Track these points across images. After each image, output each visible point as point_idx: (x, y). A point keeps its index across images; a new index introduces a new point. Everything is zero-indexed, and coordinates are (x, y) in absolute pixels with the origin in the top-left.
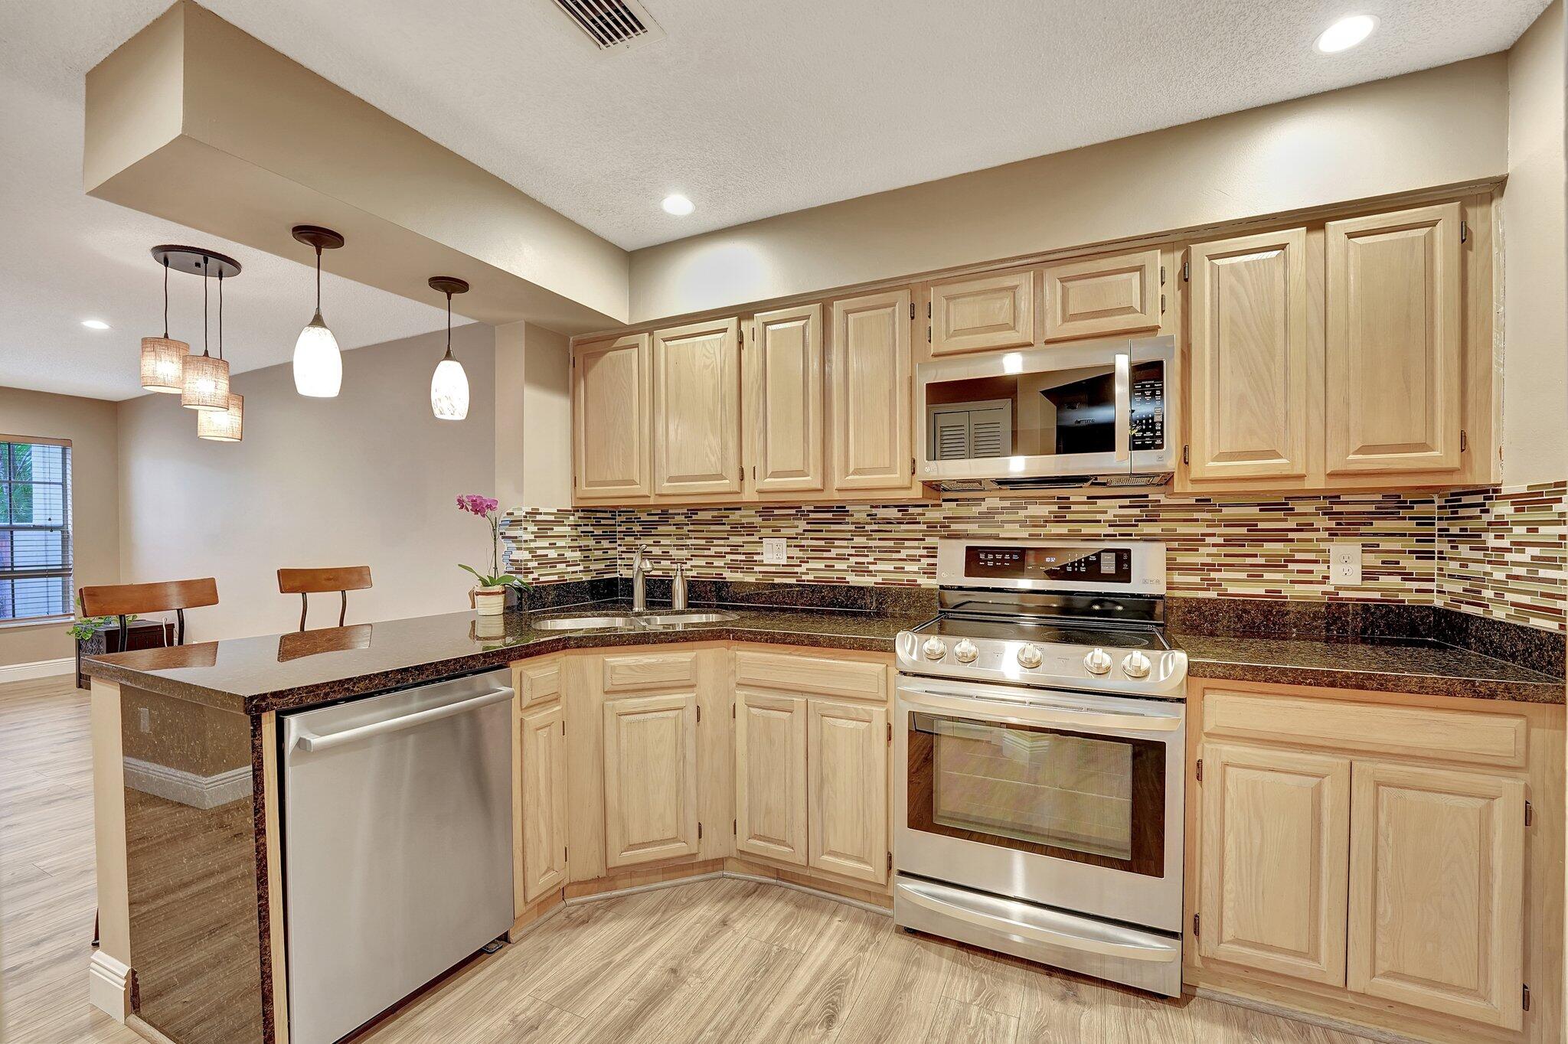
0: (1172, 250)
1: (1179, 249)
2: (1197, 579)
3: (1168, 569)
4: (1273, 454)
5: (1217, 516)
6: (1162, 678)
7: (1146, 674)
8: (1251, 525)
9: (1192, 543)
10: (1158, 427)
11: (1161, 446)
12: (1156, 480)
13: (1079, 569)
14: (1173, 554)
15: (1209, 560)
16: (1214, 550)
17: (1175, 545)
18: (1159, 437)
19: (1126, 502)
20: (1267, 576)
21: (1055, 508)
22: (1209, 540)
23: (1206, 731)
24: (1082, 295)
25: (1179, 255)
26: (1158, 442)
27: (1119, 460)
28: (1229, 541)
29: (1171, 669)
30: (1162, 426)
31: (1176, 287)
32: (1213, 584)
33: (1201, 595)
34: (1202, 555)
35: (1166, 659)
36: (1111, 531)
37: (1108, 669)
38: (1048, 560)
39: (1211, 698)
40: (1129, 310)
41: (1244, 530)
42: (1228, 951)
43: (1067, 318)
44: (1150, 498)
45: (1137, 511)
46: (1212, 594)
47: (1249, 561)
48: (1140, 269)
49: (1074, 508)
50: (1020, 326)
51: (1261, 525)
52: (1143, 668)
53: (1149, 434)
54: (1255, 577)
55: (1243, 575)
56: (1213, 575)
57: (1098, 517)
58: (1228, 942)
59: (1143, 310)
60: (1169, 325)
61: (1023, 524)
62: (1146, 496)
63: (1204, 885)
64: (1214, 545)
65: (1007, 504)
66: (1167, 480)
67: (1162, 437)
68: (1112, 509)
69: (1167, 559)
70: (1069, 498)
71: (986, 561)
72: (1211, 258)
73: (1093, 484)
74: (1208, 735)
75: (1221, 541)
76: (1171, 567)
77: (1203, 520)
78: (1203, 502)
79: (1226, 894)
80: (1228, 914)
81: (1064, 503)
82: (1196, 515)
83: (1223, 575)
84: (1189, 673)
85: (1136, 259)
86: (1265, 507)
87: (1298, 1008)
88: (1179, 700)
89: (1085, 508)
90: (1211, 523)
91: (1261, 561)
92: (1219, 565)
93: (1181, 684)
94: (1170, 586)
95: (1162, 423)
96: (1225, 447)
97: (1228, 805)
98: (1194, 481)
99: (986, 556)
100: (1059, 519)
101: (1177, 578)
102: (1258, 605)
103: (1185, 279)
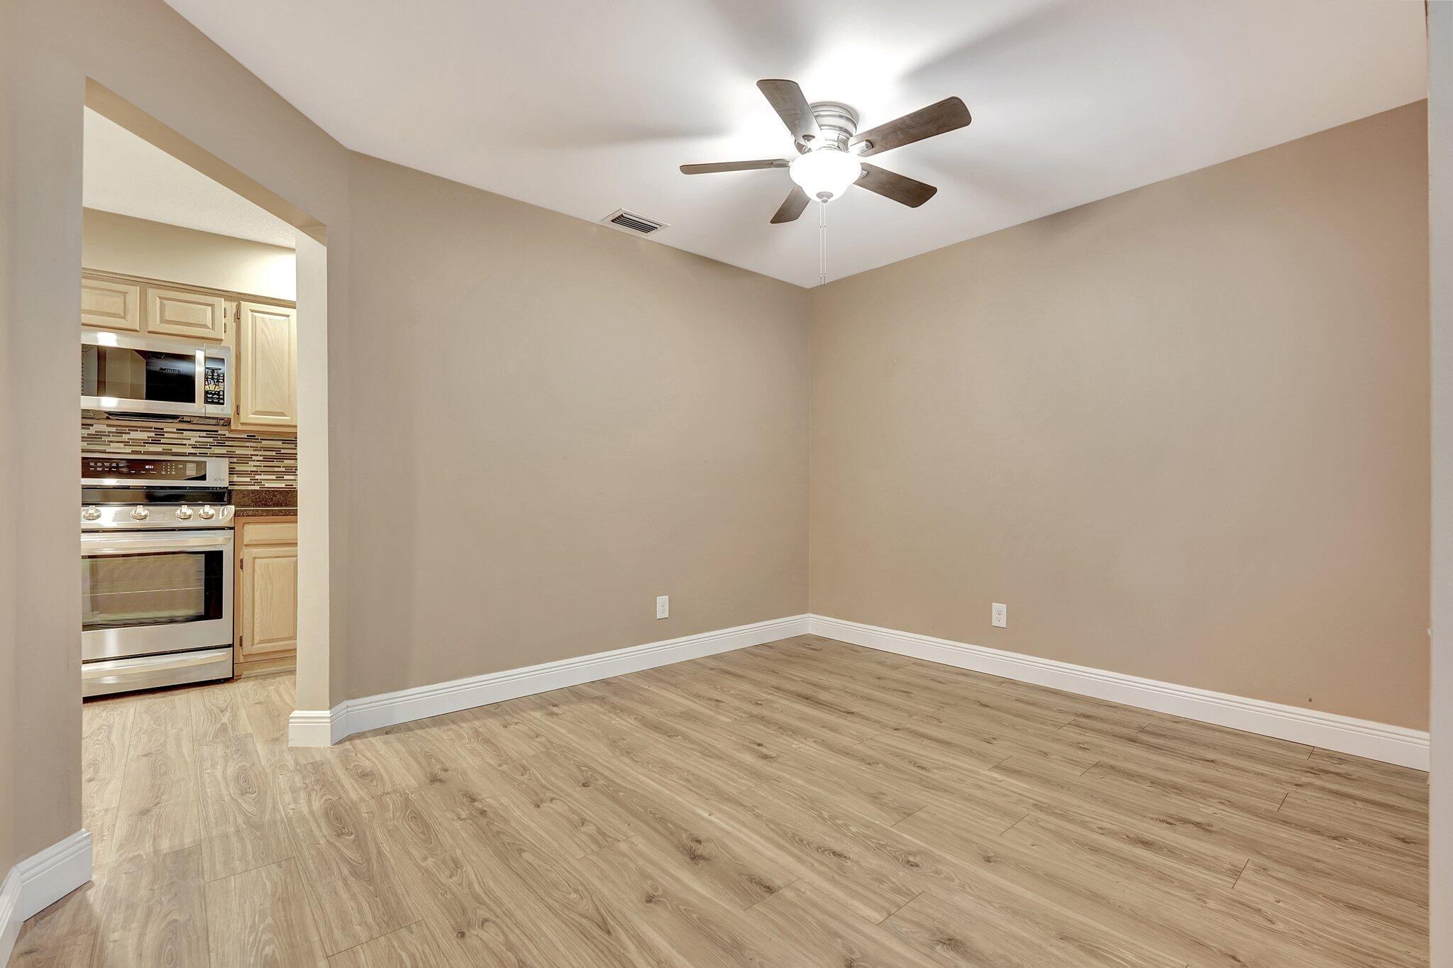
0: (231, 301)
1: (235, 301)
2: (248, 479)
3: (230, 474)
4: (282, 414)
5: (259, 445)
6: (221, 517)
7: (212, 516)
8: (278, 450)
9: (245, 459)
10: (221, 393)
11: (223, 404)
12: (222, 422)
13: (171, 473)
14: (234, 465)
15: (255, 469)
16: (258, 464)
17: (235, 460)
18: (221, 399)
19: (204, 434)
20: (286, 477)
21: (153, 434)
22: (254, 458)
23: (245, 543)
24: (173, 310)
25: (234, 304)
26: (221, 401)
27: (198, 407)
28: (266, 459)
29: (226, 513)
30: (224, 393)
31: (233, 321)
32: (258, 482)
33: (250, 488)
34: (251, 466)
35: (223, 510)
36: (193, 451)
37: (190, 516)
38: (147, 467)
39: (247, 527)
40: (205, 326)
41: (274, 453)
42: (258, 648)
43: (163, 321)
44: (220, 432)
45: (211, 440)
46: (257, 488)
47: (276, 469)
48: (212, 305)
49: (166, 435)
50: (129, 318)
51: (283, 451)
52: (210, 514)
53: (216, 396)
54: (280, 478)
55: (274, 477)
56: (257, 477)
57: (184, 442)
58: (258, 644)
59: (213, 328)
60: (229, 340)
61: (126, 443)
62: (217, 431)
63: (244, 618)
64: (258, 461)
65: (114, 429)
66: (227, 423)
67: (223, 399)
68: (194, 438)
69: (230, 468)
70: (163, 429)
71: (95, 468)
72: (252, 311)
73: (180, 421)
74: (246, 545)
75: (261, 458)
76: (232, 472)
77: (251, 447)
78: (251, 437)
79: (255, 621)
80: (257, 630)
81: (160, 432)
82: (247, 444)
83: (263, 477)
84: (235, 515)
85: (209, 299)
86: (284, 441)
87: (289, 667)
88: (231, 528)
89: (176, 436)
90: (256, 449)
91: (283, 469)
92: (261, 472)
93: (231, 520)
94: (232, 483)
95: (223, 391)
96: (259, 408)
97: (256, 577)
98: (242, 424)
99: (96, 464)
100: (155, 442)
101: (236, 479)
102: (281, 492)
103: (238, 317)
